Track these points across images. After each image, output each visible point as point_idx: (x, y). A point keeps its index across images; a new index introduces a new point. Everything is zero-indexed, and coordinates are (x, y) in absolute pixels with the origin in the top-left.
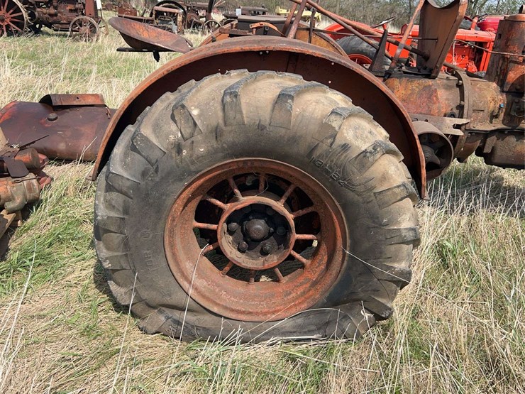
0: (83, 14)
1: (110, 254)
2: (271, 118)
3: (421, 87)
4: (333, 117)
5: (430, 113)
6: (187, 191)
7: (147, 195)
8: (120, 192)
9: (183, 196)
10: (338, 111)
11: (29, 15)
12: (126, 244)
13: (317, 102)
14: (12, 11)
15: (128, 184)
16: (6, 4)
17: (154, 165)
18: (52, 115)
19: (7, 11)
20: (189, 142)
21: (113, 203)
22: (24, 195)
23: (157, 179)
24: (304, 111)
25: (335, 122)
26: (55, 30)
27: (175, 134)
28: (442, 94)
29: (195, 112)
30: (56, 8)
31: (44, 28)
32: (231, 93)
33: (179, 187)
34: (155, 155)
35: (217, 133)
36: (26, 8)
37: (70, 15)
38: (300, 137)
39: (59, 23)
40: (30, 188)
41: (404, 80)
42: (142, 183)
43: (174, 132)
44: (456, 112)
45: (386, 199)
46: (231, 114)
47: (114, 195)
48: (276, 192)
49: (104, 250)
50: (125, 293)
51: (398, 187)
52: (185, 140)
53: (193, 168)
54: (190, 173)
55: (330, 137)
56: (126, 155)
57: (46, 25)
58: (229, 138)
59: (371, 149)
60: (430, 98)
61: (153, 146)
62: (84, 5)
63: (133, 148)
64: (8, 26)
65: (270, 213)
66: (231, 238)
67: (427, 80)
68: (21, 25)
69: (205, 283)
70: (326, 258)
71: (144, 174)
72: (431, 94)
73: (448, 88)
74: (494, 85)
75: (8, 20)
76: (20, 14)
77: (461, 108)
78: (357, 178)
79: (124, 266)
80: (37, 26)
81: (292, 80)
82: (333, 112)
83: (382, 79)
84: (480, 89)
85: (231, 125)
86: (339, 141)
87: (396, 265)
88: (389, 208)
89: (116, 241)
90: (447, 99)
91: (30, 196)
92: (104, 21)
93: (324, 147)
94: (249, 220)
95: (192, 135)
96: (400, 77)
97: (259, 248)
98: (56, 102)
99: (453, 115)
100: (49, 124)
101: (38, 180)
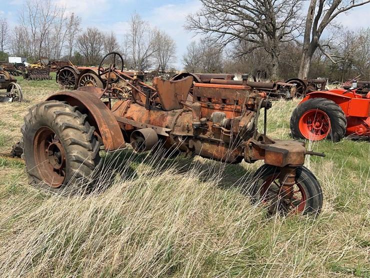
2: (43, 113)
3: (161, 114)
4: (54, 114)
5: (162, 126)
7: (27, 136)
17: (27, 126)
20: (31, 120)
24: (50, 111)
25: (55, 116)
29: (33, 111)
34: (27, 123)
38: (48, 120)
45: (67, 143)
46: (37, 112)
51: (69, 139)
55: (54, 120)
58: (38, 119)
59: (62, 125)
60: (163, 119)
67: (163, 112)
72: (163, 117)
78: (60, 135)
82: (54, 112)
85: (37, 115)
88: (69, 147)
93: (53, 123)
96: (154, 110)
99: (167, 127)
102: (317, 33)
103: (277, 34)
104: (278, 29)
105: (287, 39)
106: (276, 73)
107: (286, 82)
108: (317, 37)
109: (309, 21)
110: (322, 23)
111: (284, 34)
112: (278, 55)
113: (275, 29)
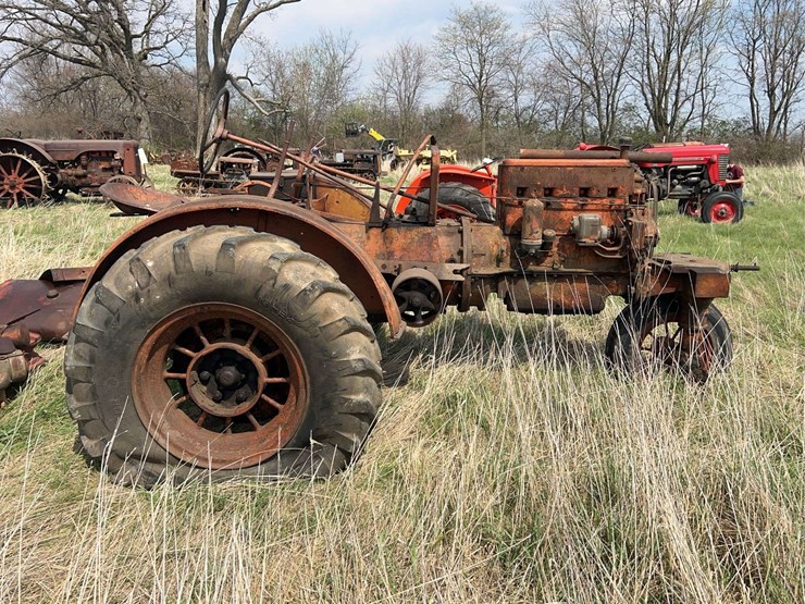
0: (121, 173)
1: (79, 404)
2: (217, 265)
3: (420, 235)
4: (272, 261)
5: (431, 260)
6: (150, 338)
7: (111, 343)
8: (86, 341)
9: (147, 343)
10: (276, 256)
11: (49, 179)
12: (94, 394)
13: (260, 249)
14: (25, 174)
15: (93, 333)
16: (18, 166)
17: (115, 314)
18: (52, 292)
19: (20, 175)
20: (146, 290)
21: (81, 354)
22: (9, 372)
23: (119, 327)
24: (246, 257)
25: (275, 266)
26: (84, 196)
27: (133, 285)
28: (443, 241)
29: (150, 264)
30: (85, 167)
31: (69, 194)
32: (179, 246)
33: (142, 334)
34: (116, 305)
35: (169, 280)
36: (45, 170)
37: (103, 175)
38: (245, 280)
39: (89, 186)
40: (16, 365)
41: (403, 229)
42: (106, 332)
43: (132, 283)
44: (457, 257)
45: (332, 332)
46: (181, 263)
47: (81, 345)
48: (240, 336)
49: (75, 402)
50: (96, 445)
51: (340, 320)
52: (142, 289)
53: (152, 315)
54: (151, 321)
55: (272, 279)
56: (92, 307)
57: (72, 190)
58: (181, 284)
59: (309, 287)
60: (430, 245)
61: (114, 297)
62: (122, 162)
63: (97, 301)
64: (20, 195)
65: (239, 359)
66: (205, 388)
67: (426, 228)
68: (37, 192)
69: (178, 434)
70: (294, 398)
71: (107, 323)
72: (430, 241)
73: (449, 234)
74: (498, 228)
75: (20, 187)
76: (37, 177)
77: (460, 253)
78: (302, 315)
79: (94, 415)
80: (60, 191)
81: (241, 232)
82: (271, 257)
83: (380, 230)
84: (482, 234)
85: (182, 273)
86: (280, 282)
87: (353, 397)
88: (336, 341)
89: (85, 391)
90: (448, 246)
91: (15, 374)
92: (149, 180)
93: (268, 287)
94: (220, 368)
95: (148, 284)
96: (398, 226)
97: (234, 398)
98: (57, 277)
99: (452, 261)
100: (48, 302)
101: (26, 357)
102: (223, 51)
103: (137, 48)
104: (139, 36)
105: (158, 61)
106: (146, 135)
107: (226, 155)
108: (223, 60)
109: (201, 24)
110: (228, 30)
111: (150, 49)
112: (146, 96)
113: (129, 37)
